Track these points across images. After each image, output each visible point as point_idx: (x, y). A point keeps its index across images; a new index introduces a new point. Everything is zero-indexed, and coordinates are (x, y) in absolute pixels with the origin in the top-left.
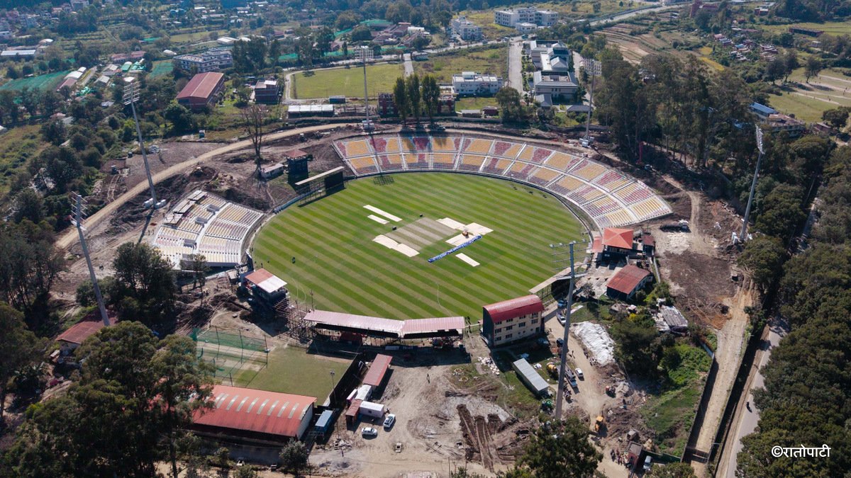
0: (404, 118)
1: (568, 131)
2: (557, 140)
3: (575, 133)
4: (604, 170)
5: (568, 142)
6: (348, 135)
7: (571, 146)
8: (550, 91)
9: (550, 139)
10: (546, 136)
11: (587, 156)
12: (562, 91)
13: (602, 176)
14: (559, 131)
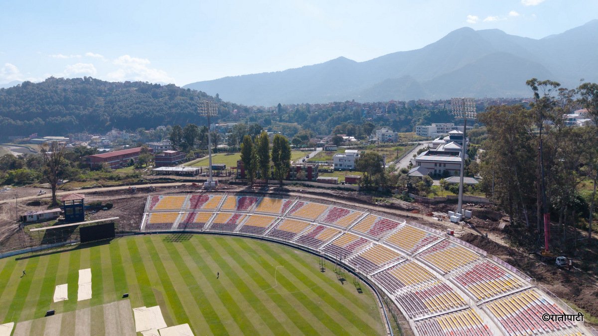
0: (251, 179)
1: (436, 203)
2: (418, 212)
3: (446, 205)
4: (475, 256)
5: (432, 215)
6: (181, 191)
7: (435, 219)
8: (433, 166)
9: (408, 210)
10: (405, 207)
11: (452, 234)
12: (448, 167)
13: (469, 268)
14: (426, 203)
